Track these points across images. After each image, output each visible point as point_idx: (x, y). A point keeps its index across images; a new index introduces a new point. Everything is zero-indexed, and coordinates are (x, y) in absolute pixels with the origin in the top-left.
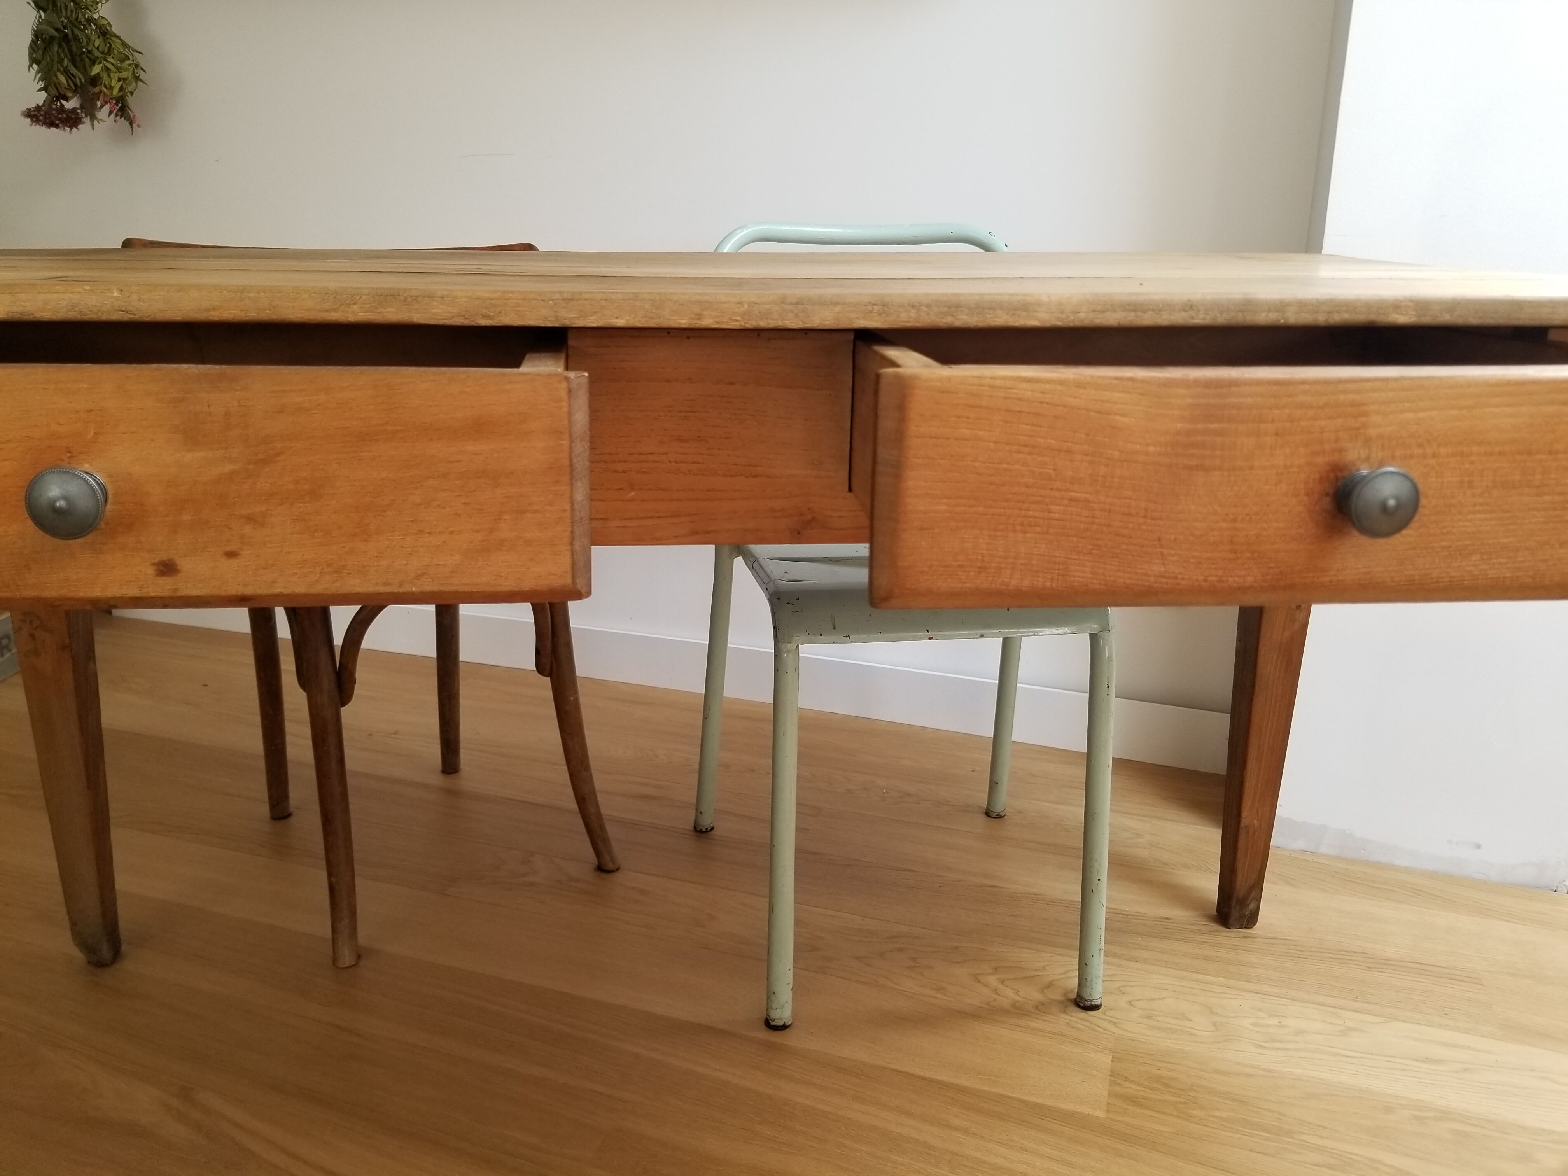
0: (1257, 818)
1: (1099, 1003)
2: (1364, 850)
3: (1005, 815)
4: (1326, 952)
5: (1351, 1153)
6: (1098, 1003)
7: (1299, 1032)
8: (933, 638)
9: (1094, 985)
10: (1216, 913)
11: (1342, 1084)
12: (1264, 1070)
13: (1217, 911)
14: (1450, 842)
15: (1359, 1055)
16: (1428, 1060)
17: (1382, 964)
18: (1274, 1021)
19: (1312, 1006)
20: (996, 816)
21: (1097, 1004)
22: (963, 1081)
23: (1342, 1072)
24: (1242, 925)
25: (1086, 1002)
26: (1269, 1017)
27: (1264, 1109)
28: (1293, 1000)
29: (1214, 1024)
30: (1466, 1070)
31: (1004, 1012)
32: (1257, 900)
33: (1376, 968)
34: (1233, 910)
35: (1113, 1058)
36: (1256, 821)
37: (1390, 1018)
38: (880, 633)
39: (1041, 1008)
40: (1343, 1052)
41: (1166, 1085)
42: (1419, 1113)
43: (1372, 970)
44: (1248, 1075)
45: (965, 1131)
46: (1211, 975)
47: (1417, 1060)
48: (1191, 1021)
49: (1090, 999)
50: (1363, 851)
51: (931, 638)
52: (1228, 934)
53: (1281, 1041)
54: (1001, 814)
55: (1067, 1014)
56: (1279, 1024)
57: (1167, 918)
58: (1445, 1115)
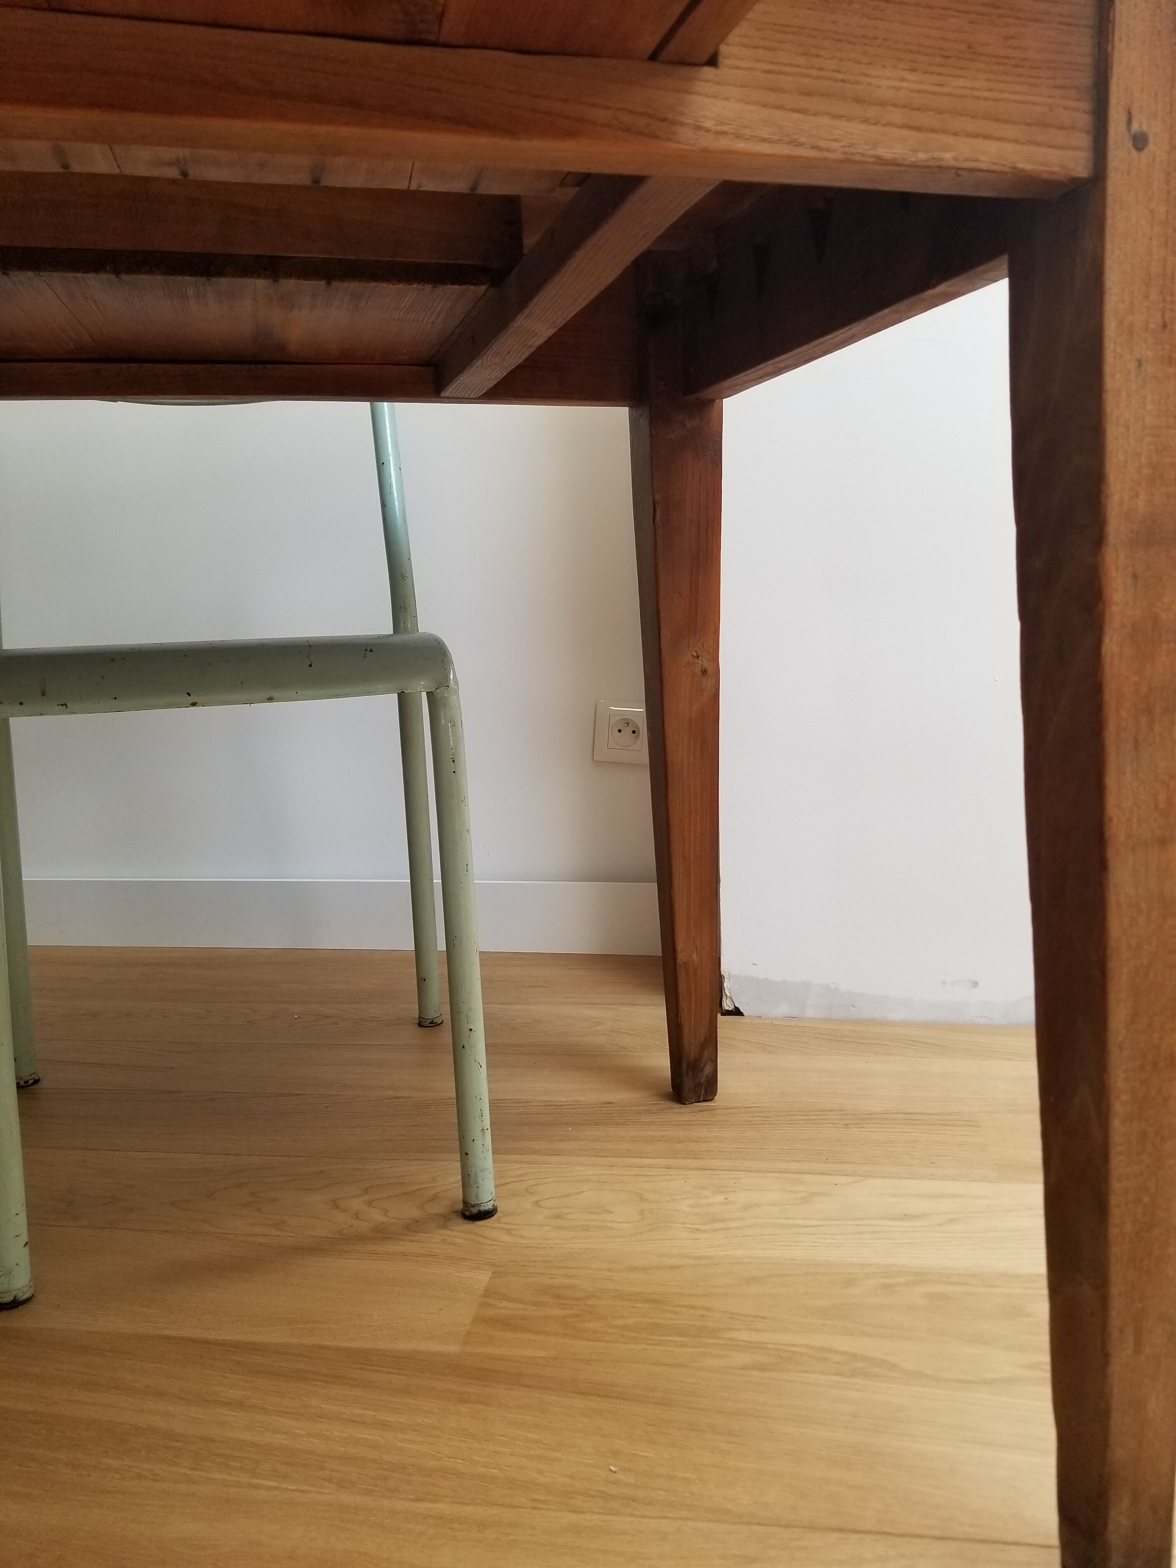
0: (695, 951)
1: (491, 1207)
2: (853, 1006)
3: (442, 1022)
4: (797, 1115)
5: (793, 1345)
6: (489, 1206)
7: (748, 1207)
8: (197, 703)
9: (480, 1181)
10: (671, 1090)
11: (794, 1260)
12: (696, 1258)
13: (673, 1088)
14: (944, 983)
15: (820, 1223)
16: (906, 1217)
17: (862, 1119)
18: (720, 1198)
19: (772, 1175)
20: (429, 1024)
21: (486, 1208)
22: (265, 1336)
23: (797, 1246)
24: (699, 1097)
25: (472, 1209)
26: (714, 1195)
27: (686, 1306)
28: (747, 1171)
29: (641, 1213)
30: (951, 1221)
31: (362, 1238)
32: (712, 1061)
33: (854, 1124)
34: (685, 1079)
35: (493, 1273)
36: (694, 956)
37: (865, 1176)
38: (115, 698)
39: (413, 1227)
40: (800, 1222)
41: (558, 1297)
42: (887, 1281)
43: (849, 1126)
44: (672, 1267)
45: (239, 1405)
46: (650, 1158)
47: (893, 1219)
48: (612, 1212)
49: (478, 1203)
50: (852, 1008)
51: (194, 704)
52: (683, 1110)
53: (723, 1221)
54: (435, 1021)
55: (447, 1228)
56: (726, 1201)
57: (610, 1103)
58: (921, 1277)
